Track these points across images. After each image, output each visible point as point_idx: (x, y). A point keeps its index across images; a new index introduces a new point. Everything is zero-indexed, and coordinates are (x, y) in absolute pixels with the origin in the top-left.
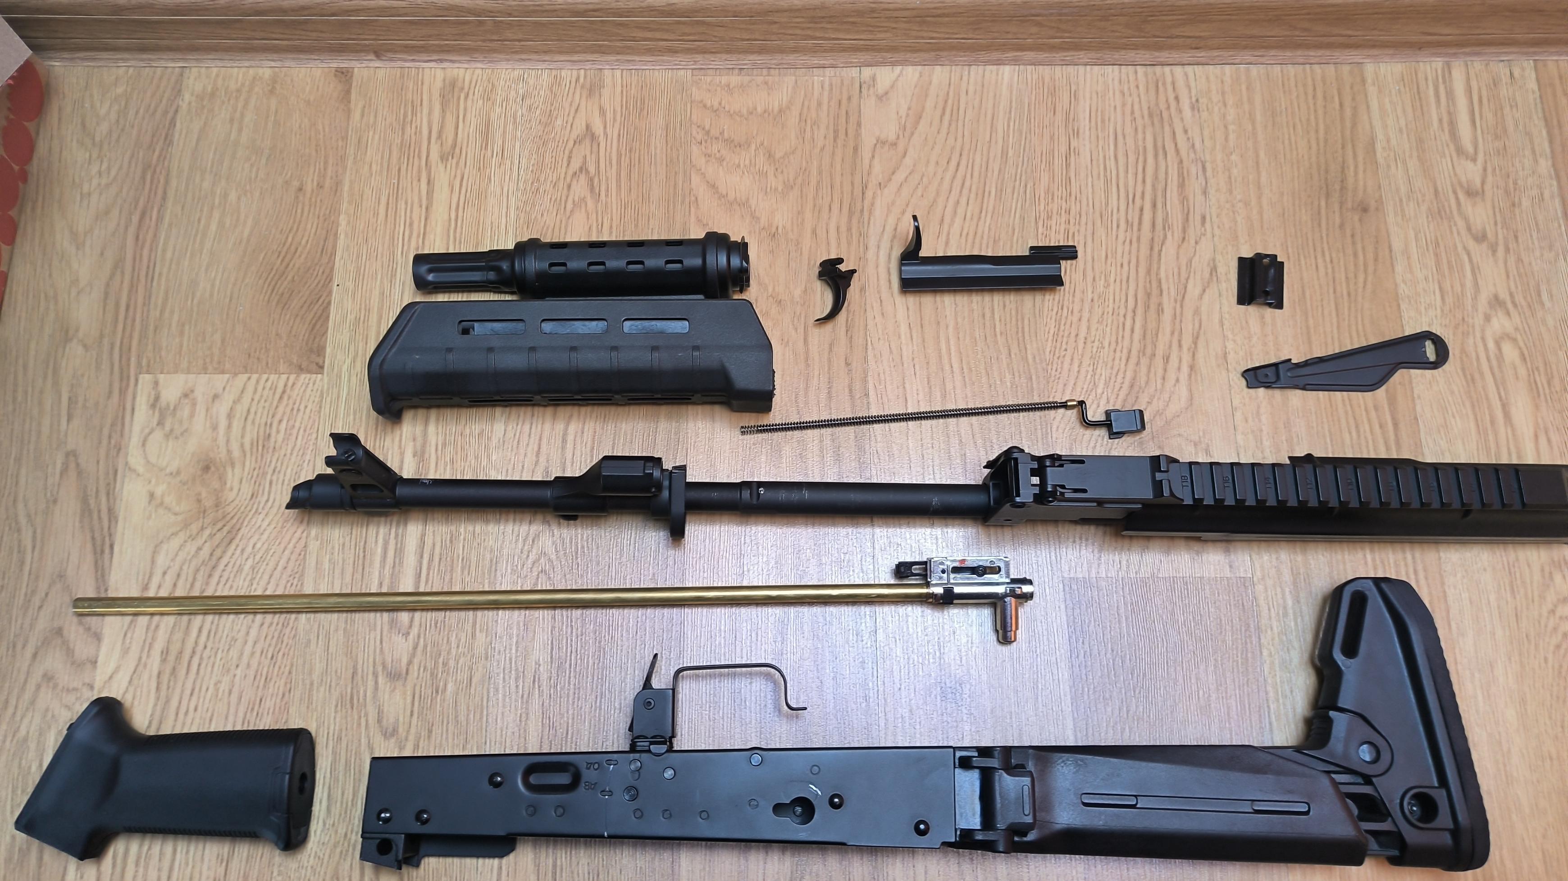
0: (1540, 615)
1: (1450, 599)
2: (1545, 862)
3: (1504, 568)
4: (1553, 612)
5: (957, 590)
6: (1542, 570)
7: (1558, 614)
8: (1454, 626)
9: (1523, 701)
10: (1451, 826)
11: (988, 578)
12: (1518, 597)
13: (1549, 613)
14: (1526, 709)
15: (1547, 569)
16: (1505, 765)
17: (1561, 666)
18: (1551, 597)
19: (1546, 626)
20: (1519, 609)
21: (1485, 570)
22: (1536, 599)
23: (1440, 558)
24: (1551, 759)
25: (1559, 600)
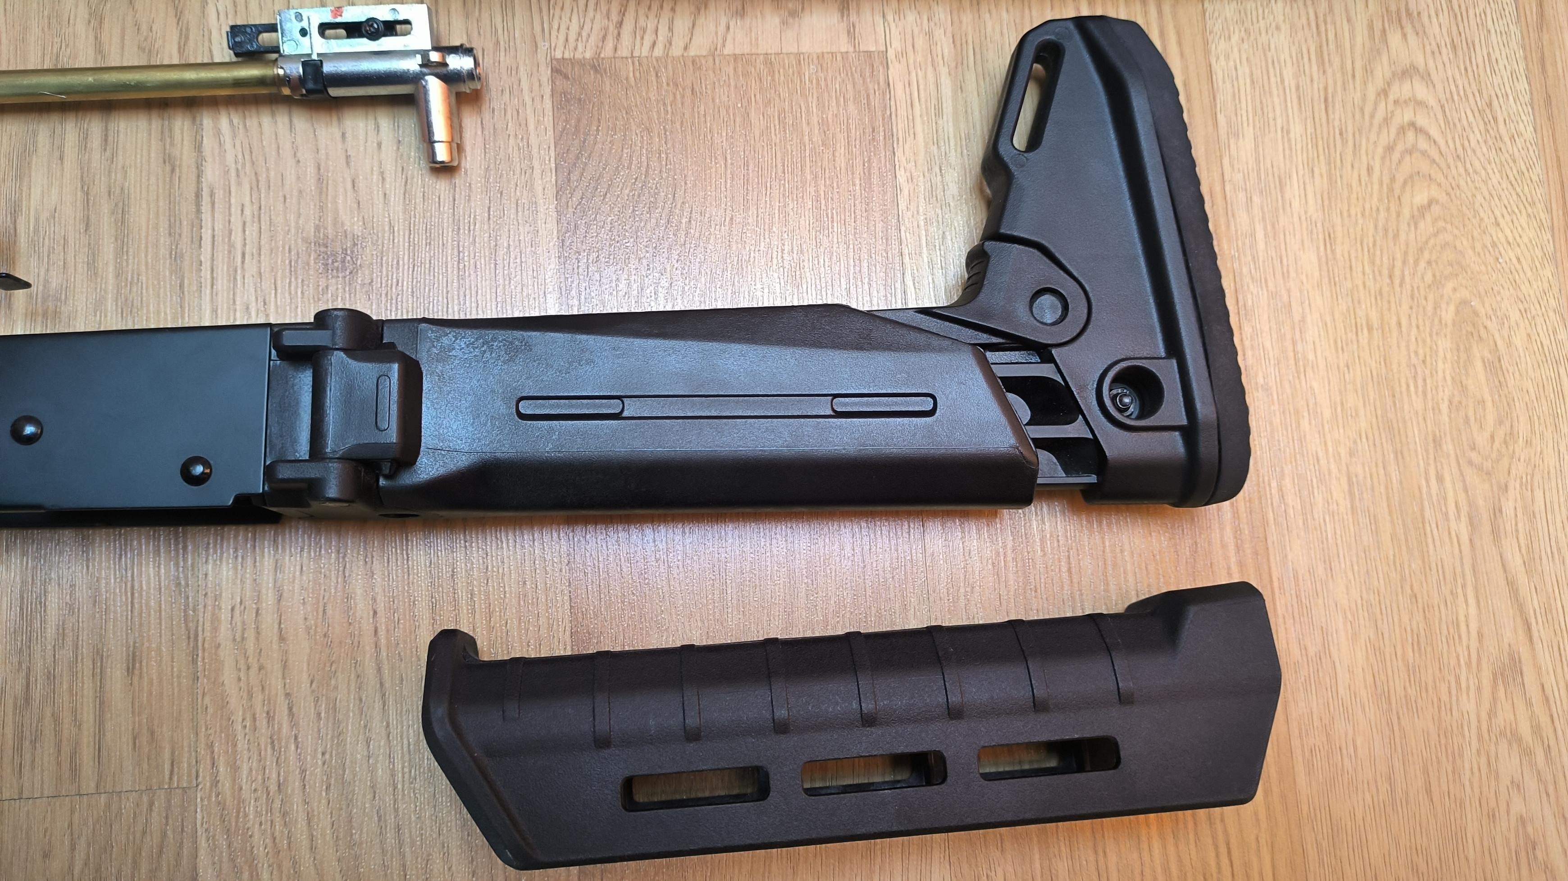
0: (1364, 98)
1: (1219, 75)
2: (1351, 494)
3: (1309, 24)
4: (1384, 93)
5: (328, 68)
6: (1371, 27)
7: (1391, 98)
8: (1221, 119)
9: (1330, 238)
10: (1184, 422)
11: (387, 43)
12: (1329, 71)
13: (1379, 94)
14: (1333, 251)
15: (1378, 26)
16: (1294, 343)
17: (1393, 179)
18: (1382, 70)
19: (1372, 116)
20: (1330, 90)
21: (1278, 28)
22: (1359, 73)
23: (1204, 12)
24: (1370, 328)
25: (1394, 74)
